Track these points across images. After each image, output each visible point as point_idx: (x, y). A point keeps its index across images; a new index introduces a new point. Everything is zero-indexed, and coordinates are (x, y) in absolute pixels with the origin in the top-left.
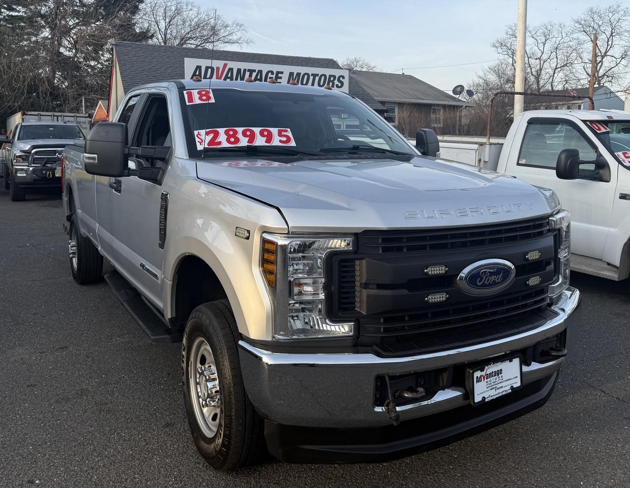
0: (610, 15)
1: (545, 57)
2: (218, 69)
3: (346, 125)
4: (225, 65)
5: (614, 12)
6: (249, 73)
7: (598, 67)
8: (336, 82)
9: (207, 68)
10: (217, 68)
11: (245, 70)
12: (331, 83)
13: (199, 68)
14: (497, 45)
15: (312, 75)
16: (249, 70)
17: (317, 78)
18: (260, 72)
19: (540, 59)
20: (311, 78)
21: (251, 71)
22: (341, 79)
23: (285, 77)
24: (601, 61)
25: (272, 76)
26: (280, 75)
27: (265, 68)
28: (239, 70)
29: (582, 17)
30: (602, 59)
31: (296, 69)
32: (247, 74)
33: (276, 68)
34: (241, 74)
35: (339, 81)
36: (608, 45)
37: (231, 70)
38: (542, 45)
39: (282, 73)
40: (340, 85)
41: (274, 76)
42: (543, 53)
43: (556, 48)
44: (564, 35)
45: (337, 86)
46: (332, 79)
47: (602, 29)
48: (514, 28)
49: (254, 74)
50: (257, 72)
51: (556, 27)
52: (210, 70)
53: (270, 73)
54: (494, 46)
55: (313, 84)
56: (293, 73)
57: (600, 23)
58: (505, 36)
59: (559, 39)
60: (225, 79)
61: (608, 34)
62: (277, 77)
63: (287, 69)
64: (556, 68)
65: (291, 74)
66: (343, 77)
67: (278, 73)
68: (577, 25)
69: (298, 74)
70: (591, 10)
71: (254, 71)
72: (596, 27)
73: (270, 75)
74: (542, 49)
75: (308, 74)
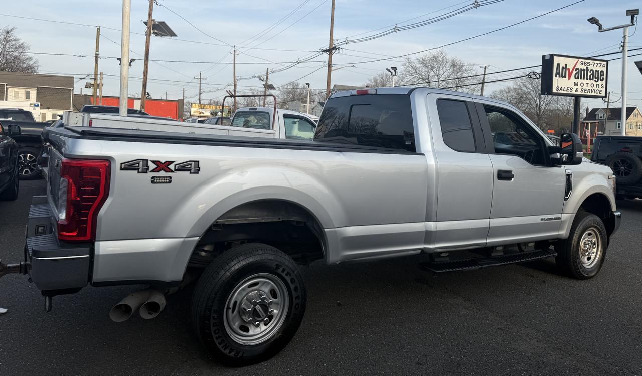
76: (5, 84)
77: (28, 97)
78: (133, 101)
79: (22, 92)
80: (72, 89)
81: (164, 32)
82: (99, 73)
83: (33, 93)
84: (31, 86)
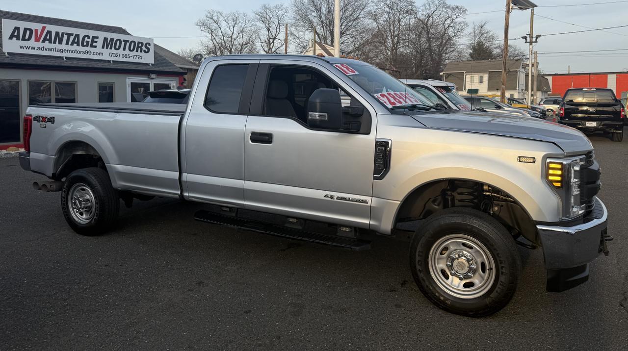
0: (277, 11)
1: (234, 36)
2: (37, 31)
3: (154, 84)
4: (44, 28)
5: (279, 9)
6: (67, 36)
7: (271, 46)
8: (144, 48)
9: (26, 30)
10: (35, 30)
11: (63, 34)
12: (139, 49)
13: (17, 29)
14: (200, 24)
15: (124, 41)
16: (67, 34)
17: (128, 44)
18: (77, 36)
19: (231, 37)
20: (123, 43)
21: (69, 35)
22: (148, 45)
23: (100, 42)
24: (273, 42)
25: (88, 40)
26: (95, 40)
27: (82, 32)
28: (57, 33)
29: (260, 10)
30: (274, 40)
31: (110, 35)
32: (65, 37)
33: (92, 33)
34: (59, 38)
35: (146, 47)
36: (276, 32)
37: (49, 32)
38: (232, 27)
39: (97, 38)
40: (147, 50)
41: (90, 40)
42: (233, 34)
43: (242, 31)
44: (247, 22)
45: (145, 51)
46: (140, 45)
47: (273, 20)
48: (212, 13)
49: (72, 38)
50: (74, 35)
51: (242, 15)
52: (28, 32)
53: (86, 38)
54: (197, 25)
55: (124, 49)
56: (107, 38)
57: (271, 16)
58: (205, 18)
59: (244, 24)
60: (43, 41)
61: (276, 23)
62: (93, 41)
63: (102, 35)
64: (242, 45)
65: (106, 39)
66: (150, 45)
67: (94, 37)
68: (257, 16)
69: (112, 40)
70: (265, 6)
71: (72, 35)
72: (268, 18)
73: (86, 39)
74: (232, 30)
75: (120, 40)
76: (464, 72)
77: (481, 82)
78: (607, 77)
79: (477, 77)
80: (518, 70)
81: (527, 6)
82: (533, 52)
83: (486, 77)
84: (484, 71)
